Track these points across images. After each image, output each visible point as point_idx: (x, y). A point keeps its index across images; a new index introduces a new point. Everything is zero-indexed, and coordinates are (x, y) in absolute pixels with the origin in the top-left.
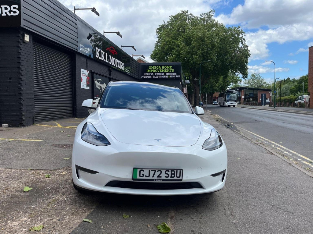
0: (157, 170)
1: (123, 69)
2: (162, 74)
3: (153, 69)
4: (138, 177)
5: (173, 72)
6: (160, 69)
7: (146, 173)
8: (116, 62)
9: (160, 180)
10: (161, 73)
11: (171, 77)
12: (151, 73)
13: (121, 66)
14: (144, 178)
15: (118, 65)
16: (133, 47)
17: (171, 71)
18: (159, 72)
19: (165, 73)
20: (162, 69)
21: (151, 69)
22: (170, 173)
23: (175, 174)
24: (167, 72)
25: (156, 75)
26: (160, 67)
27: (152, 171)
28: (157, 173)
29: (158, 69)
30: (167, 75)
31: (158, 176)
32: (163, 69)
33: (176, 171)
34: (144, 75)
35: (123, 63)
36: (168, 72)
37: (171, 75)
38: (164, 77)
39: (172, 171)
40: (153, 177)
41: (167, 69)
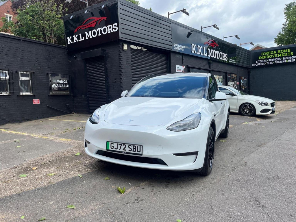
0: (122, 144)
1: (226, 60)
2: (278, 59)
3: (266, 55)
4: (110, 149)
5: (292, 56)
6: (275, 54)
7: (115, 145)
8: (217, 54)
9: (125, 152)
10: (276, 58)
11: (289, 61)
12: (264, 59)
13: (224, 57)
14: (114, 149)
15: (219, 57)
16: (236, 36)
17: (289, 55)
18: (275, 58)
19: (282, 57)
20: (277, 54)
21: (264, 55)
22: (132, 147)
23: (136, 149)
24: (284, 57)
25: (270, 62)
26: (275, 51)
27: (119, 144)
28: (123, 147)
29: (273, 54)
30: (284, 60)
31: (124, 150)
32: (279, 54)
33: (136, 146)
34: (255, 63)
35: (226, 54)
36: (286, 56)
37: (289, 59)
38: (281, 62)
39: (133, 146)
40: (120, 149)
41: (284, 53)
